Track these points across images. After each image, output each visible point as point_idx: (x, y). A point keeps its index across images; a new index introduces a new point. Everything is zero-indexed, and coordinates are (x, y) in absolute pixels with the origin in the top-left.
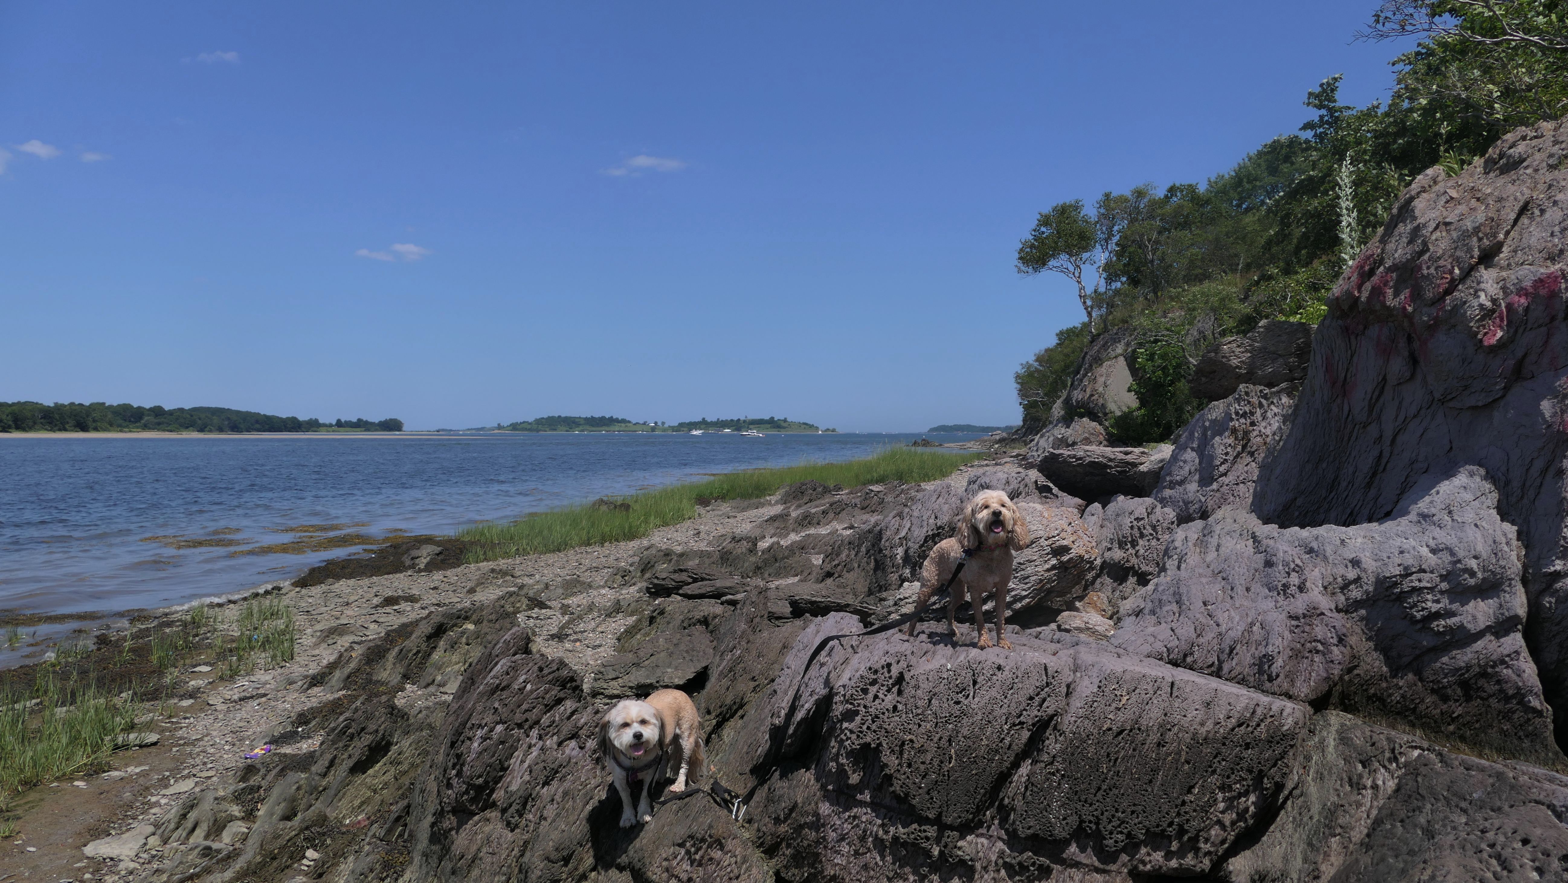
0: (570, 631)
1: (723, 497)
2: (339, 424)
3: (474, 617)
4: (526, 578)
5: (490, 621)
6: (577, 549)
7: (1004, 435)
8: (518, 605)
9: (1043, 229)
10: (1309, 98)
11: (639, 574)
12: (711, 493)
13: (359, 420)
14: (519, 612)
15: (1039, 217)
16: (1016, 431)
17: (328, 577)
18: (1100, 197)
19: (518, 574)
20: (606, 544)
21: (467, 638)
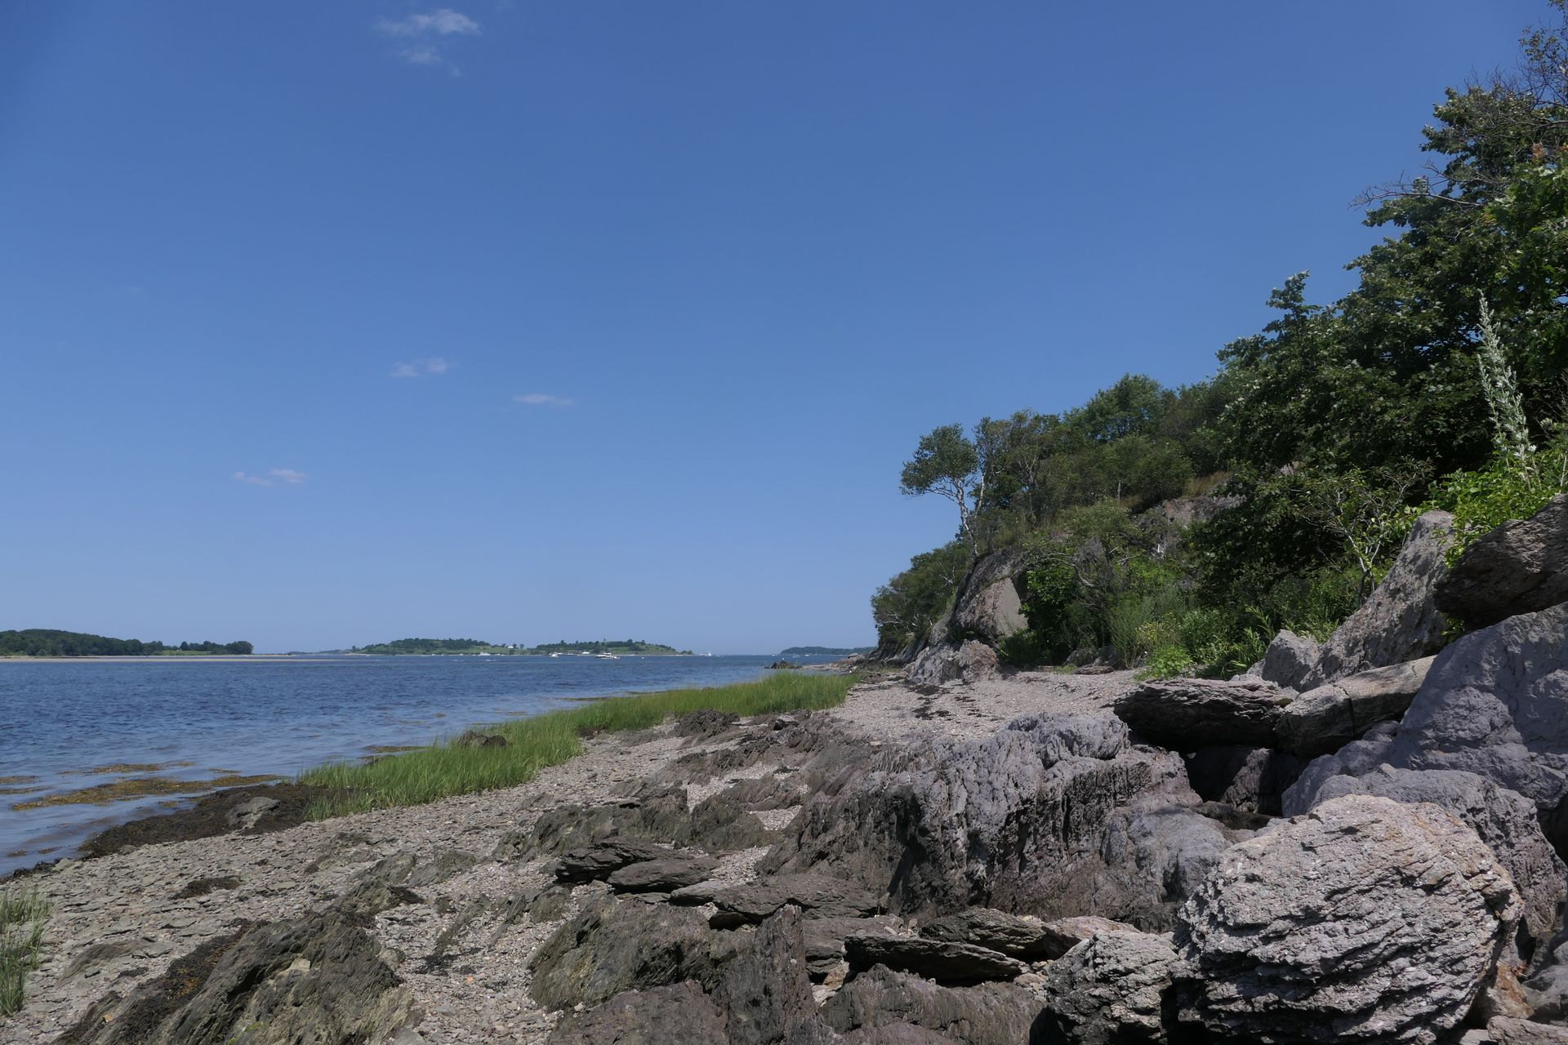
0: (455, 950)
1: (606, 727)
2: (185, 647)
3: (311, 948)
4: (386, 846)
5: (336, 959)
6: (448, 799)
7: (862, 657)
8: (377, 901)
9: (927, 452)
10: (1274, 297)
11: (537, 841)
12: (592, 723)
13: (206, 643)
14: (379, 912)
15: (921, 440)
16: (873, 653)
17: (125, 842)
18: (978, 422)
19: (375, 838)
20: (484, 792)
21: (297, 994)
